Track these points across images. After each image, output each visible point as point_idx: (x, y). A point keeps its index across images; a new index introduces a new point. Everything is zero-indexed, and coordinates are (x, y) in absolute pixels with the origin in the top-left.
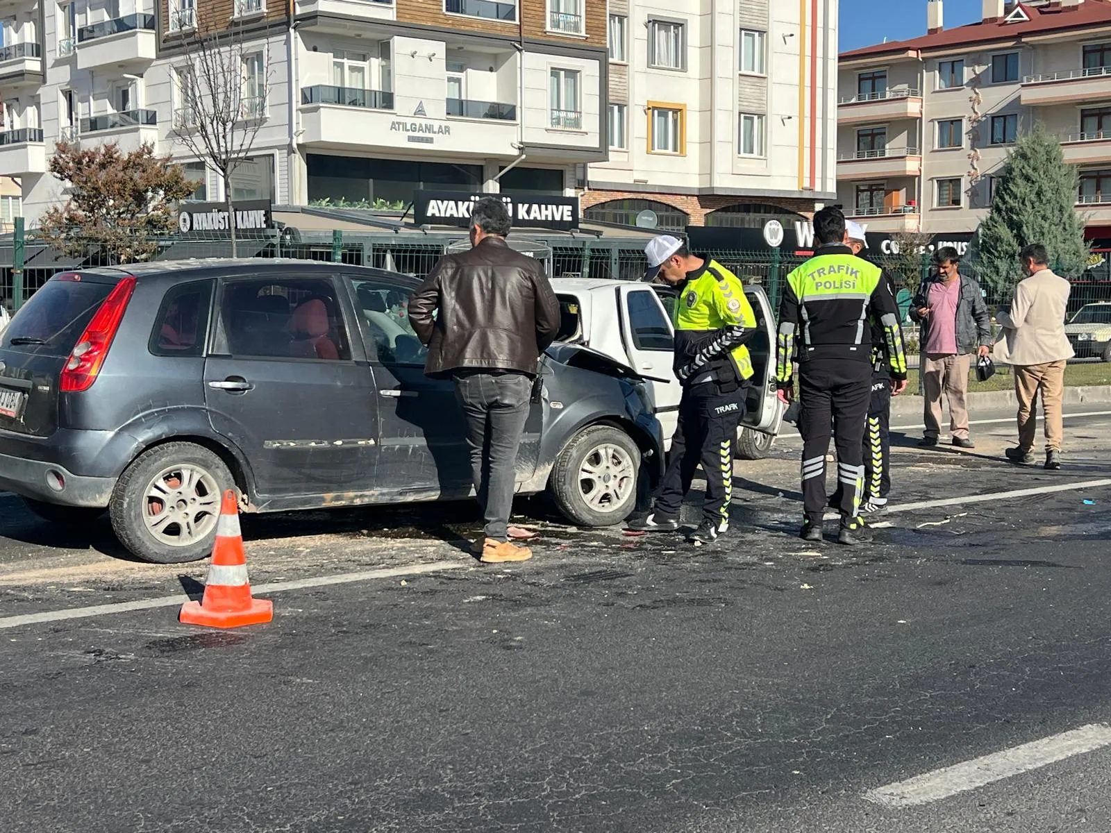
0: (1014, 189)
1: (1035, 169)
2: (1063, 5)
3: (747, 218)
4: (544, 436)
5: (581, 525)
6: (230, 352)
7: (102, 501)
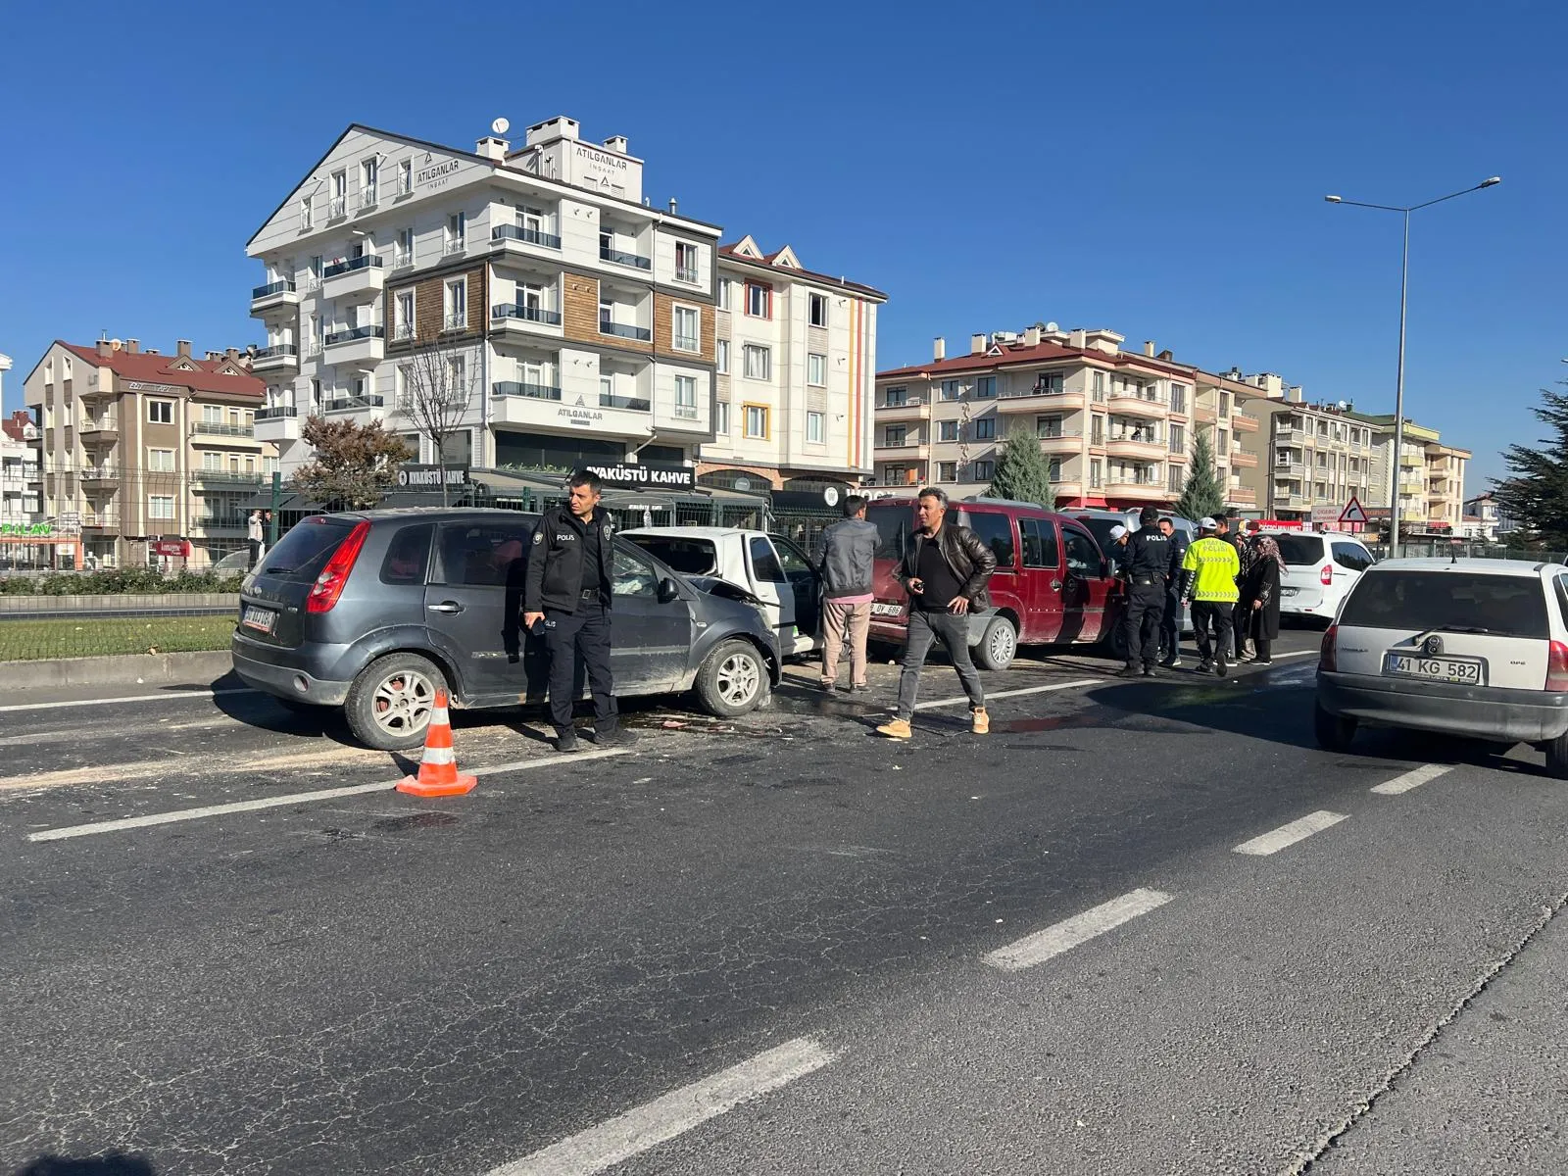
0: (1008, 471)
1: (1022, 457)
2: (1026, 345)
3: (812, 485)
4: (692, 648)
5: (718, 716)
6: (446, 580)
7: (339, 700)
